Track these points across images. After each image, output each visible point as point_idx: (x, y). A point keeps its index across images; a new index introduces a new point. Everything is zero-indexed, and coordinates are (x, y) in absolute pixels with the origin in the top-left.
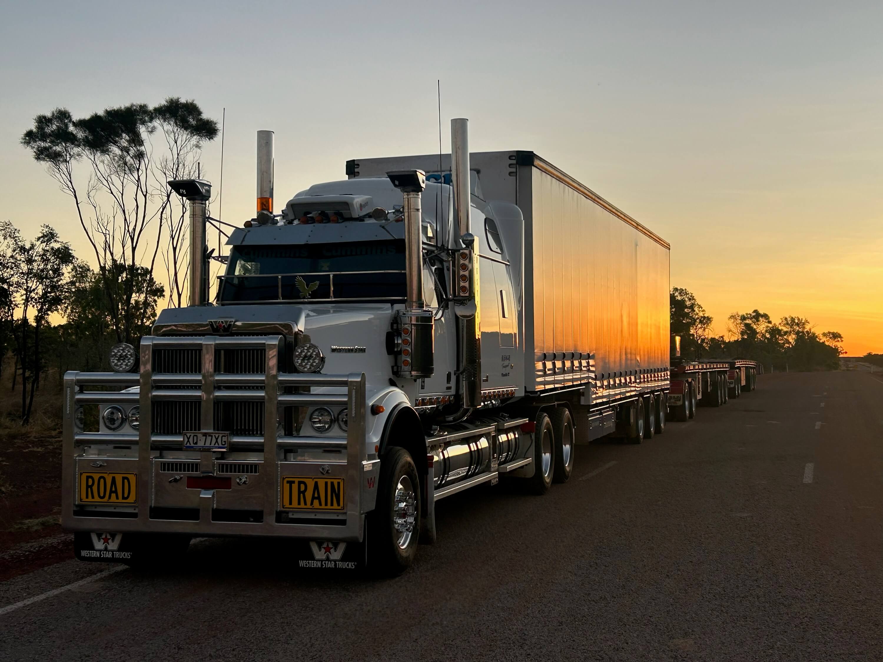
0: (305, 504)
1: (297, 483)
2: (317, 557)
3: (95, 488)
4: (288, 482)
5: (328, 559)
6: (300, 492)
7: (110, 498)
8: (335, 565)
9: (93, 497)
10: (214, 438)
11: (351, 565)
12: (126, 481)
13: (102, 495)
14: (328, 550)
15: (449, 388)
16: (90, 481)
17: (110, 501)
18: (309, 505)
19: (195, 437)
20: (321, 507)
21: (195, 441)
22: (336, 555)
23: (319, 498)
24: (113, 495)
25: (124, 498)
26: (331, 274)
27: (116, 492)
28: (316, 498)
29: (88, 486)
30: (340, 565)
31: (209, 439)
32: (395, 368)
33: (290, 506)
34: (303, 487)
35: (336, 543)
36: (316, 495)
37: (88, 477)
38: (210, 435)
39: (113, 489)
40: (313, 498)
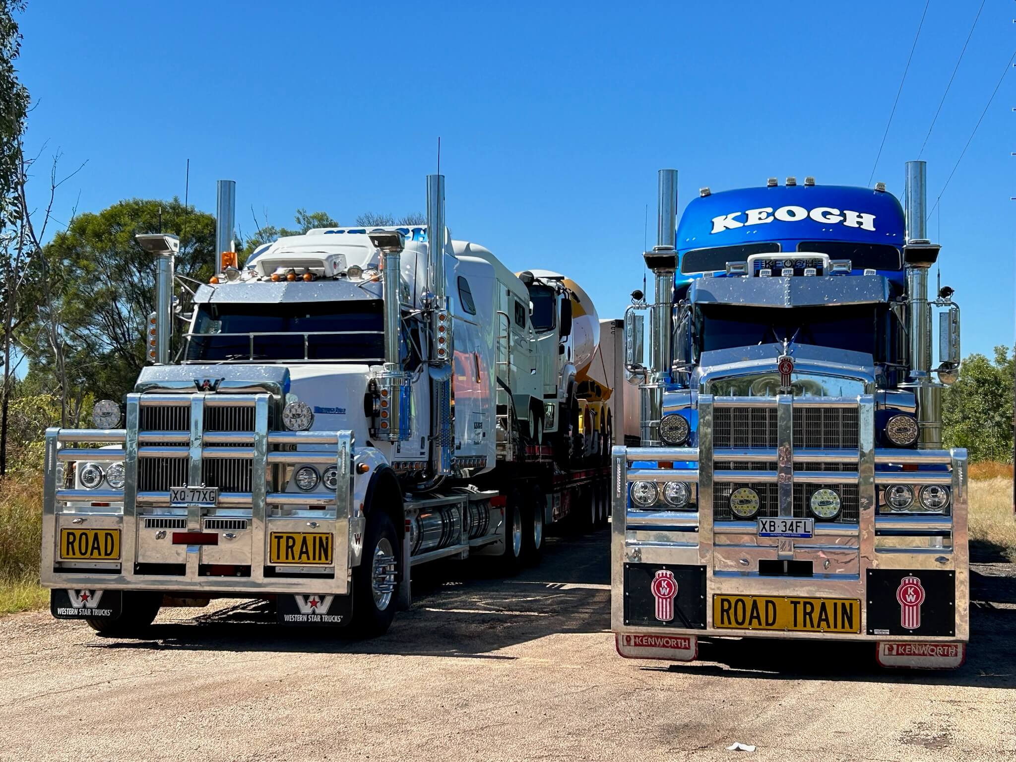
0: (293, 558)
1: (285, 538)
2: (303, 611)
3: (76, 544)
4: (276, 537)
5: (314, 613)
6: (288, 547)
7: (91, 554)
8: (321, 618)
9: (74, 554)
10: (202, 493)
11: (337, 619)
12: (109, 537)
13: (83, 551)
14: (314, 603)
15: (422, 453)
16: (71, 537)
17: (92, 557)
18: (297, 560)
19: (183, 493)
20: (309, 561)
21: (183, 497)
22: (323, 609)
23: (307, 552)
24: (96, 552)
25: (106, 554)
26: (306, 334)
27: (98, 548)
28: (304, 553)
29: (68, 543)
30: (327, 619)
31: (197, 494)
32: (372, 431)
33: (278, 561)
34: (291, 543)
35: (322, 597)
36: (304, 550)
37: (69, 534)
38: (198, 491)
39: (96, 546)
40: (302, 553)
